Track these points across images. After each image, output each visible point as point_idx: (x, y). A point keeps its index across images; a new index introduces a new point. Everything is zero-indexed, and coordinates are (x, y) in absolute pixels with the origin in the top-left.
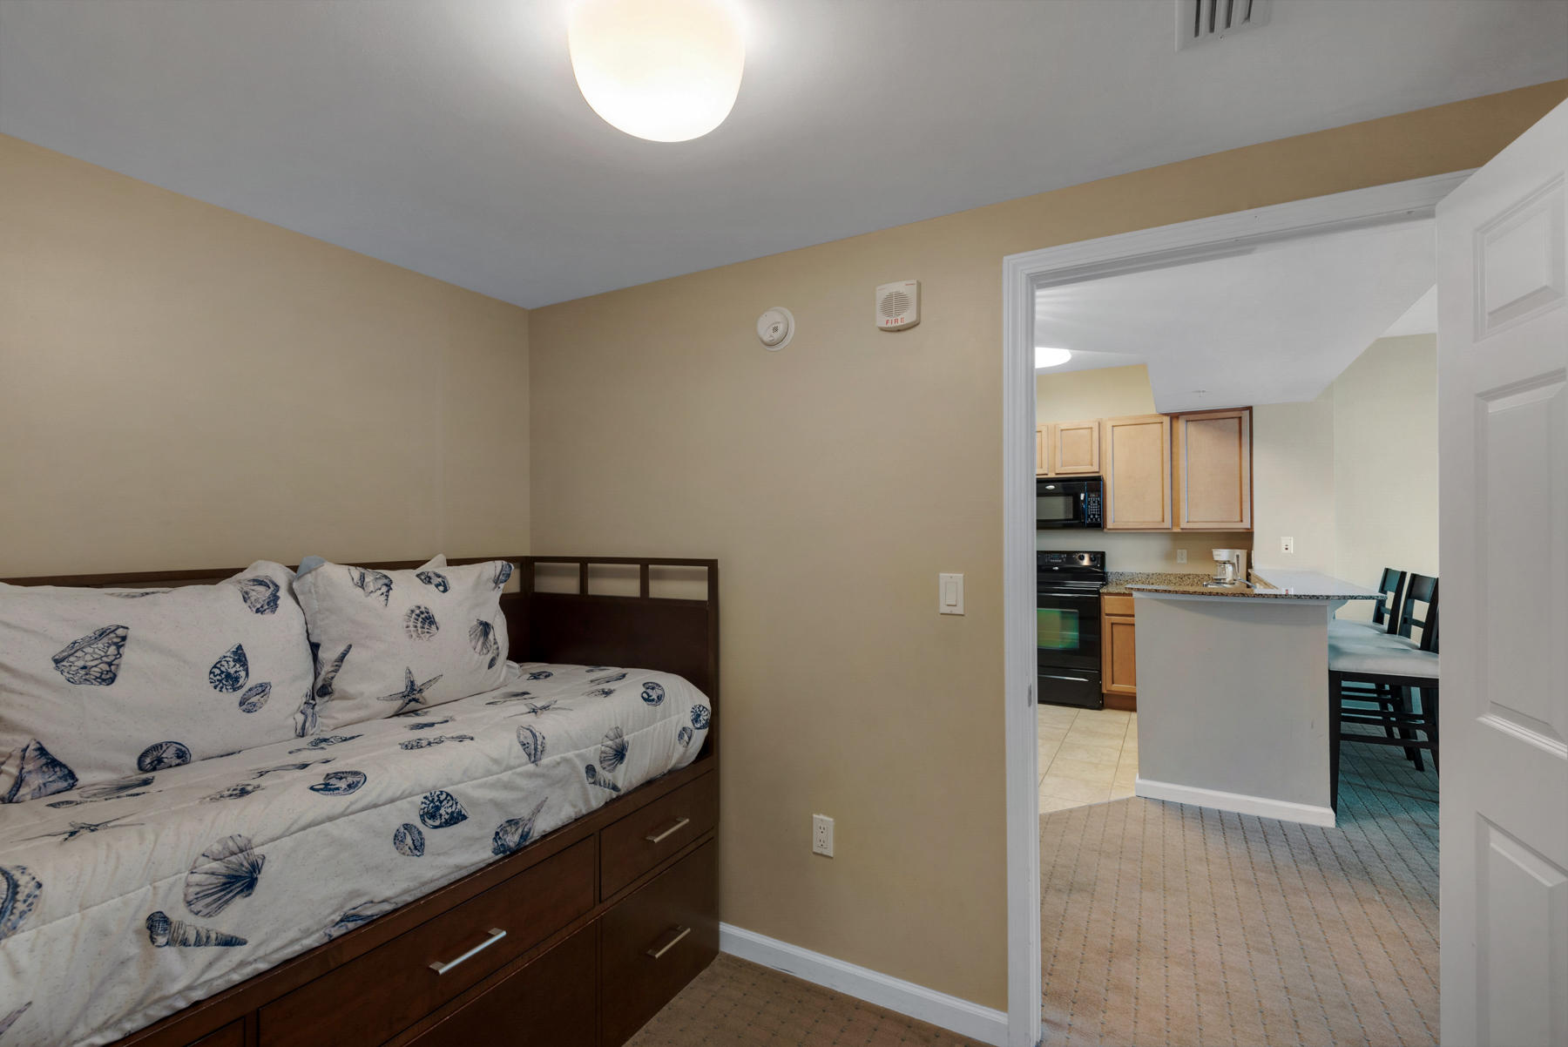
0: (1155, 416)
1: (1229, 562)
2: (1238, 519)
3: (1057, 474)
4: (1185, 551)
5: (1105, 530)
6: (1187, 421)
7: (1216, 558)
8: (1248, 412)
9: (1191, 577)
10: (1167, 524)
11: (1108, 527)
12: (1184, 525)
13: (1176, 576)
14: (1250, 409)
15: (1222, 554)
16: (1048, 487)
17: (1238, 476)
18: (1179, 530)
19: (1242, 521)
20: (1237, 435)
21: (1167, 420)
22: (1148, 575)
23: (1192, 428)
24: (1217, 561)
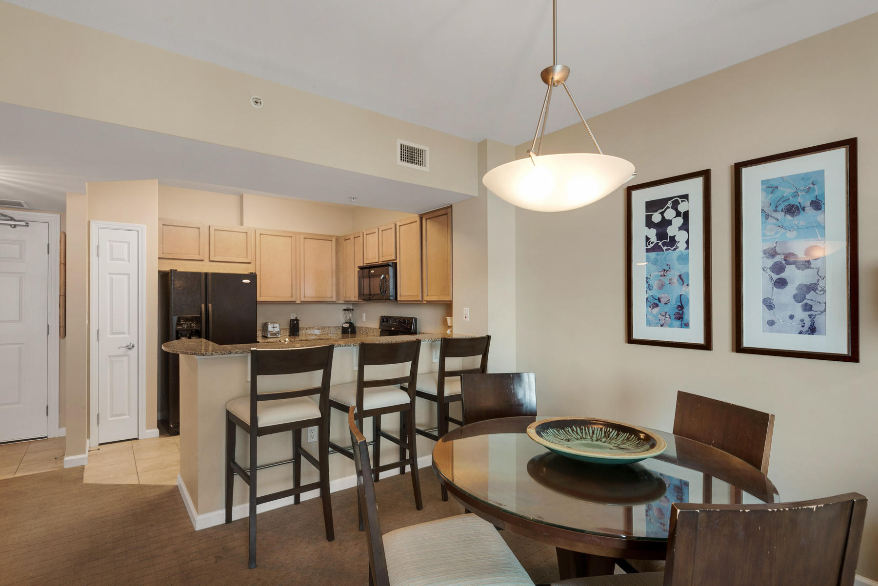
6: (426, 219)
8: (450, 208)
10: (420, 298)
12: (425, 298)
19: (448, 295)
21: (419, 219)
23: (429, 224)
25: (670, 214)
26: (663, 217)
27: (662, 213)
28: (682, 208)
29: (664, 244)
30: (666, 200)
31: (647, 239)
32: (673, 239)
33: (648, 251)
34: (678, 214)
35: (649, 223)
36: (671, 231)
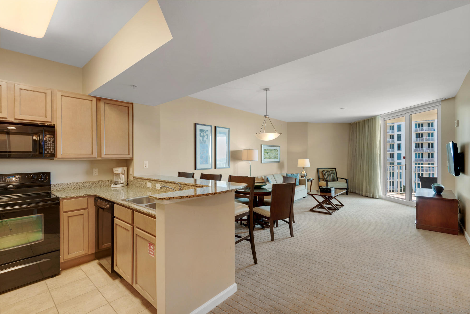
0: (88, 96)
1: (121, 173)
2: (128, 153)
3: (15, 119)
4: (97, 169)
5: (55, 159)
6: (105, 103)
7: (115, 172)
8: (131, 105)
9: (100, 182)
10: (95, 155)
11: (58, 157)
12: (103, 156)
13: (92, 182)
14: (132, 104)
15: (119, 170)
16: (9, 128)
17: (128, 134)
18: (100, 159)
19: (129, 154)
20: (127, 115)
21: (94, 100)
22: (77, 184)
23: (107, 108)
24: (115, 174)
25: (205, 134)
26: (203, 135)
27: (203, 133)
28: (207, 133)
29: (204, 142)
30: (204, 130)
31: (200, 140)
32: (205, 141)
33: (200, 143)
34: (206, 135)
35: (200, 136)
36: (205, 139)
